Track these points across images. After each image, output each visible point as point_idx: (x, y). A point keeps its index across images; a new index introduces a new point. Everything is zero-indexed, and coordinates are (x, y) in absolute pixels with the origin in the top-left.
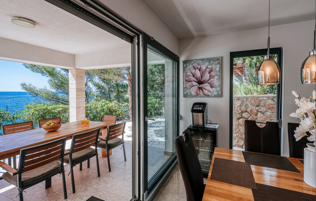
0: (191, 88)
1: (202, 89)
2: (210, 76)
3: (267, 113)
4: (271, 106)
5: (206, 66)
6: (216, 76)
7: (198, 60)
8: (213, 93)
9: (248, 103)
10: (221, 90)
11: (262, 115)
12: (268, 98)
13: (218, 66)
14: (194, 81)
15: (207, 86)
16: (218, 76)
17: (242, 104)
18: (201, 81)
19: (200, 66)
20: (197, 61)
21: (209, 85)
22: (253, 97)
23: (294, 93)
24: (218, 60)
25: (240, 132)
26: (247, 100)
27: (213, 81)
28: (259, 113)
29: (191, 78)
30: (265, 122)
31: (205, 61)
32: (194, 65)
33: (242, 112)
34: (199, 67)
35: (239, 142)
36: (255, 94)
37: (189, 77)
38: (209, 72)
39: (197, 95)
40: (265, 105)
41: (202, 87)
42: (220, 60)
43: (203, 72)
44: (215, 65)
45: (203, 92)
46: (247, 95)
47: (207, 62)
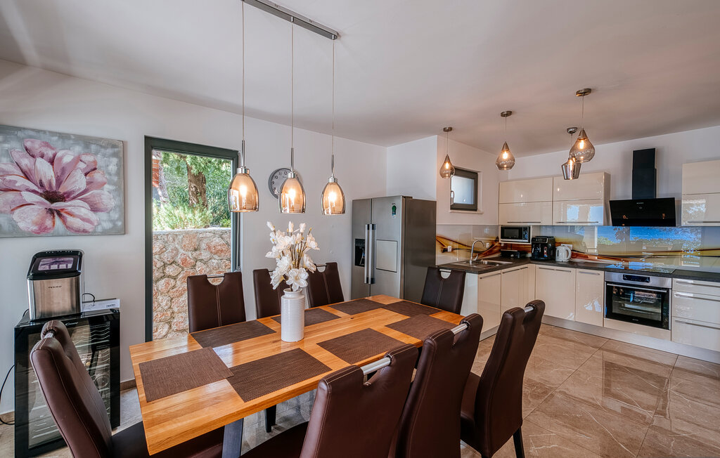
0: (17, 211)
1: (60, 215)
2: (89, 183)
3: (213, 261)
4: (219, 248)
5: (76, 155)
6: (109, 184)
7: (44, 132)
8: (99, 224)
9: (177, 246)
10: (123, 219)
11: (204, 266)
12: (214, 233)
13: (115, 160)
14: (28, 190)
15: (78, 208)
16: (114, 184)
17: (164, 249)
18: (55, 192)
19: (54, 152)
20: (42, 134)
21: (86, 205)
22: (187, 233)
23: (269, 224)
24: (114, 146)
25: (160, 309)
26: (174, 240)
27: (100, 195)
28: (198, 263)
29: (16, 182)
30: (222, 274)
31: (71, 142)
32: (28, 144)
33: (164, 265)
34: (50, 153)
35: (159, 331)
36: (190, 228)
37: (8, 178)
38: (88, 170)
39: (42, 230)
40: (209, 248)
41: (62, 210)
42: (118, 149)
43: (63, 170)
44: (104, 155)
45: (64, 222)
46: (173, 228)
47: (78, 144)
